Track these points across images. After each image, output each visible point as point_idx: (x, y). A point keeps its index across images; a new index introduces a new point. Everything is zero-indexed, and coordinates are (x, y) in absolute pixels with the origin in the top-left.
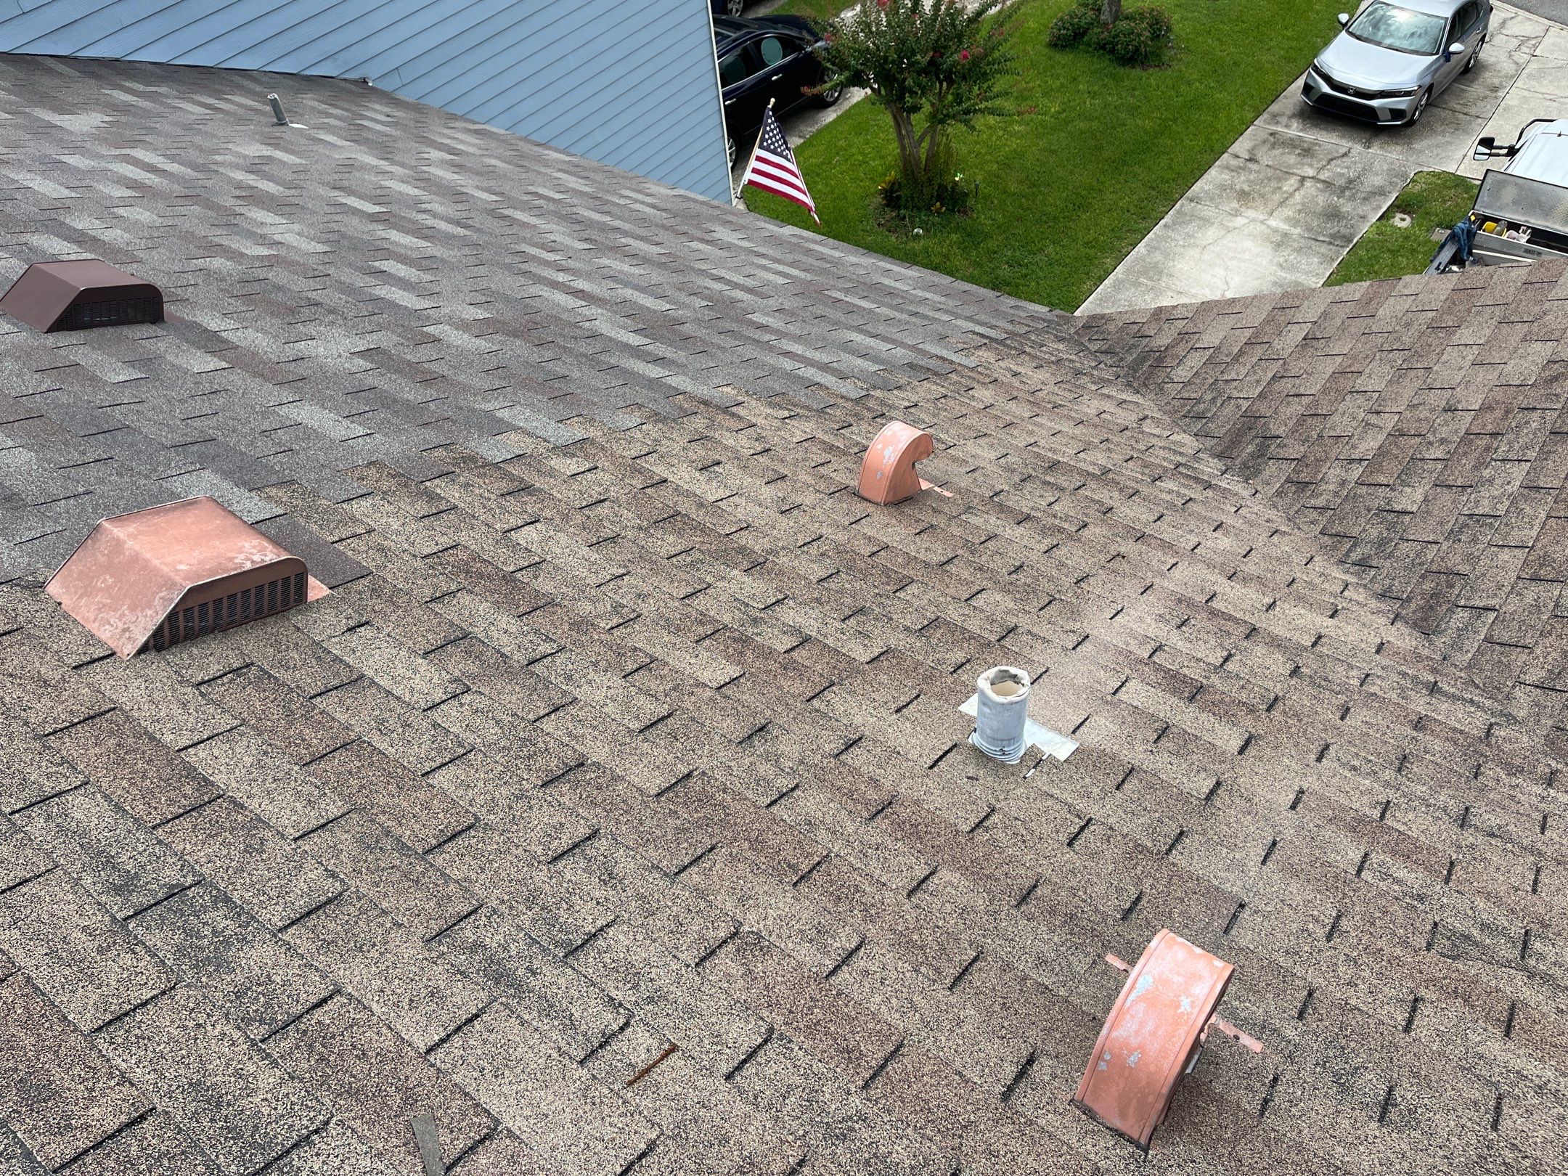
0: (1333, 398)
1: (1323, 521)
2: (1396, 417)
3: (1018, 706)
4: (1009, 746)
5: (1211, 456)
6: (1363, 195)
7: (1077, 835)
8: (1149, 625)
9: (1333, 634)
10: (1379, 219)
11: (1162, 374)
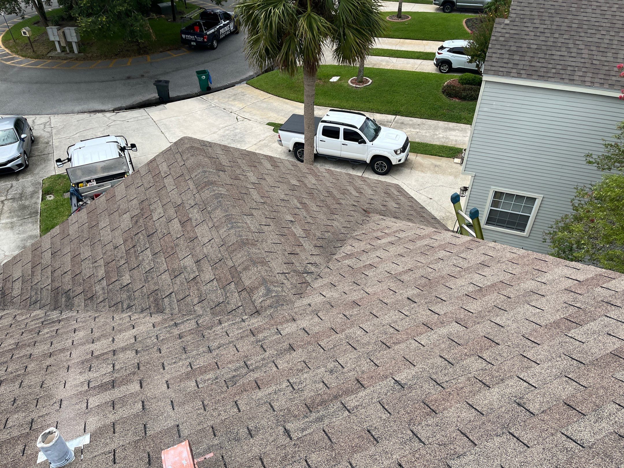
0: (78, 267)
1: (107, 303)
2: (102, 259)
3: (59, 440)
4: (67, 456)
5: (51, 311)
6: (29, 196)
7: (114, 458)
8: (79, 379)
9: (138, 333)
10: (42, 201)
11: (9, 297)
